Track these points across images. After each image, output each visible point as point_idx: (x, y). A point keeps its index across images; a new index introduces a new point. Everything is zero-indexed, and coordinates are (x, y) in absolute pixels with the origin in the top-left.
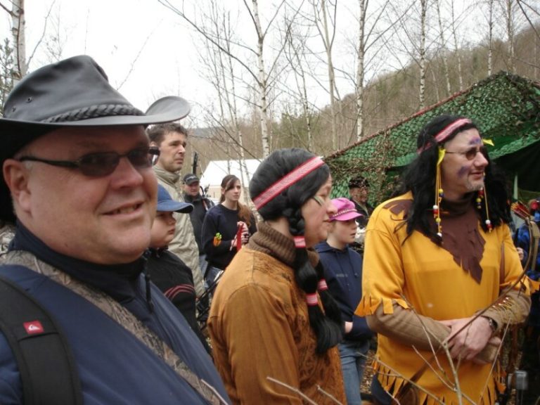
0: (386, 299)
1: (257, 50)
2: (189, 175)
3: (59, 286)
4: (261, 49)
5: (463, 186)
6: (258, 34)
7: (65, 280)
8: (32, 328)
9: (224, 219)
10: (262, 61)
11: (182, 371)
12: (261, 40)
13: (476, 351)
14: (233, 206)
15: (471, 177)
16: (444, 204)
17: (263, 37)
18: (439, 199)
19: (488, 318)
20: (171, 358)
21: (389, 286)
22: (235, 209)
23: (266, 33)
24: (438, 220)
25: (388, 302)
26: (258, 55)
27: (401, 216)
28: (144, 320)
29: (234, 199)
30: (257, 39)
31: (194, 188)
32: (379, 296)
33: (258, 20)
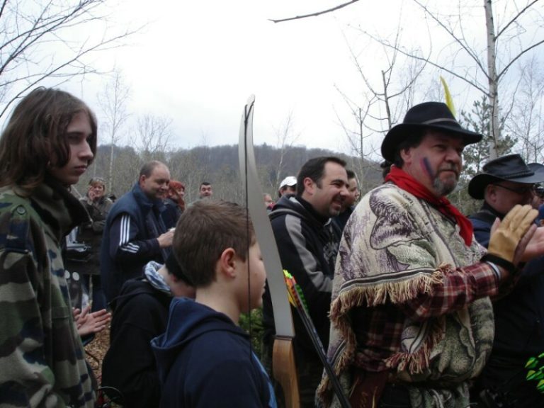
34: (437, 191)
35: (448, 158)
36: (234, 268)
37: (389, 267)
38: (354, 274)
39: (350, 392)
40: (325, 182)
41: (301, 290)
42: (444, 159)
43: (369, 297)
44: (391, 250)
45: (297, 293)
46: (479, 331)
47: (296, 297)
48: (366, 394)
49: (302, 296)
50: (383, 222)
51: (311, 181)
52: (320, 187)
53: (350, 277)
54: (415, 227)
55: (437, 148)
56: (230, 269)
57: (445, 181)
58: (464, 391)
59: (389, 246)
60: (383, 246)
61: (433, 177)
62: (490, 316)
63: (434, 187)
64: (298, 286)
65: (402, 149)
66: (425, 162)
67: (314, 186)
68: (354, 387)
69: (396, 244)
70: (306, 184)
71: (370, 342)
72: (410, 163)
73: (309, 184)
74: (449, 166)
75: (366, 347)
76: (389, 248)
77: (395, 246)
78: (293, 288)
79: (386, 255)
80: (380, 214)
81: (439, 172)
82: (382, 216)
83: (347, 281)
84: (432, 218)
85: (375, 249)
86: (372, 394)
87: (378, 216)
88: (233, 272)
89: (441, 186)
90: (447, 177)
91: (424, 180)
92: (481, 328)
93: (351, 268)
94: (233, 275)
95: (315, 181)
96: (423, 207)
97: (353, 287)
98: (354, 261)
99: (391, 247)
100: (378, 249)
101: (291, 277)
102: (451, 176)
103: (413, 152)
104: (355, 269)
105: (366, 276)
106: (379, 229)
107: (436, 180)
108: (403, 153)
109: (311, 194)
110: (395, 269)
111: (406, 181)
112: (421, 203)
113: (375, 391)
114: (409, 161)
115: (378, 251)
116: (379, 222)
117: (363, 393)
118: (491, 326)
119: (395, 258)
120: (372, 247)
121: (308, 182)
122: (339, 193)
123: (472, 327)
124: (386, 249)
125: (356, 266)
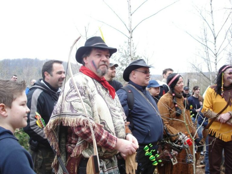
0: (206, 108)
1: (214, 42)
2: (186, 87)
3: (133, 88)
4: (215, 42)
5: (229, 82)
6: (214, 36)
7: (134, 87)
8: (130, 91)
9: (194, 101)
10: (216, 46)
11: (149, 102)
12: (215, 39)
13: (226, 120)
14: (197, 96)
15: (230, 79)
16: (224, 87)
17: (216, 37)
18: (222, 85)
19: (229, 113)
20: (148, 100)
21: (208, 106)
22: (198, 97)
23: (217, 36)
24: (223, 90)
25: (207, 109)
26: (214, 44)
27: (213, 89)
28: (144, 95)
29: (197, 94)
30: (214, 38)
31: (187, 91)
32: (205, 108)
33: (214, 31)
34: (99, 75)
35: (102, 60)
36: (6, 112)
37: (70, 111)
38: (57, 112)
39: (66, 164)
40: (54, 73)
41: (44, 120)
42: (101, 60)
43: (63, 121)
44: (72, 103)
45: (42, 122)
46: (119, 133)
47: (41, 124)
48: (73, 164)
49: (44, 123)
50: (72, 90)
51: (48, 73)
52: (52, 76)
53: (55, 113)
54: (85, 93)
55: (97, 56)
56: (3, 113)
57: (102, 70)
58: (115, 159)
59: (72, 101)
60: (70, 101)
61: (97, 69)
62: (123, 127)
63: (97, 73)
64: (42, 119)
65: (84, 58)
66: (93, 62)
67: (49, 75)
68: (68, 161)
69: (74, 101)
70: (46, 75)
71: (73, 141)
72: (87, 64)
73: (47, 75)
74: (103, 63)
75: (72, 144)
76: (72, 102)
77: (74, 102)
78: (40, 120)
79: (70, 105)
80: (72, 87)
81: (99, 66)
82: (73, 88)
83: (54, 115)
84: (98, 87)
85: (67, 102)
86: (75, 164)
87: (71, 87)
88: (5, 114)
89: (100, 72)
90: (103, 68)
91: (94, 70)
92: (119, 132)
93: (56, 109)
94: (6, 115)
95: (49, 73)
96: (94, 82)
97: (56, 117)
98: (58, 106)
99: (73, 102)
100: (68, 102)
101: (39, 115)
102: (104, 67)
103: (88, 58)
104: (58, 110)
105: (62, 113)
106: (70, 93)
107: (98, 70)
108: (84, 59)
109: (49, 79)
110: (72, 111)
111: (87, 71)
112: (93, 80)
113: (76, 162)
114: (87, 62)
115: (68, 103)
116: (71, 90)
117: (71, 164)
118: (123, 131)
119: (73, 107)
120: (66, 101)
121: (46, 74)
122: (61, 77)
123: (115, 132)
124: (71, 102)
125: (59, 108)
